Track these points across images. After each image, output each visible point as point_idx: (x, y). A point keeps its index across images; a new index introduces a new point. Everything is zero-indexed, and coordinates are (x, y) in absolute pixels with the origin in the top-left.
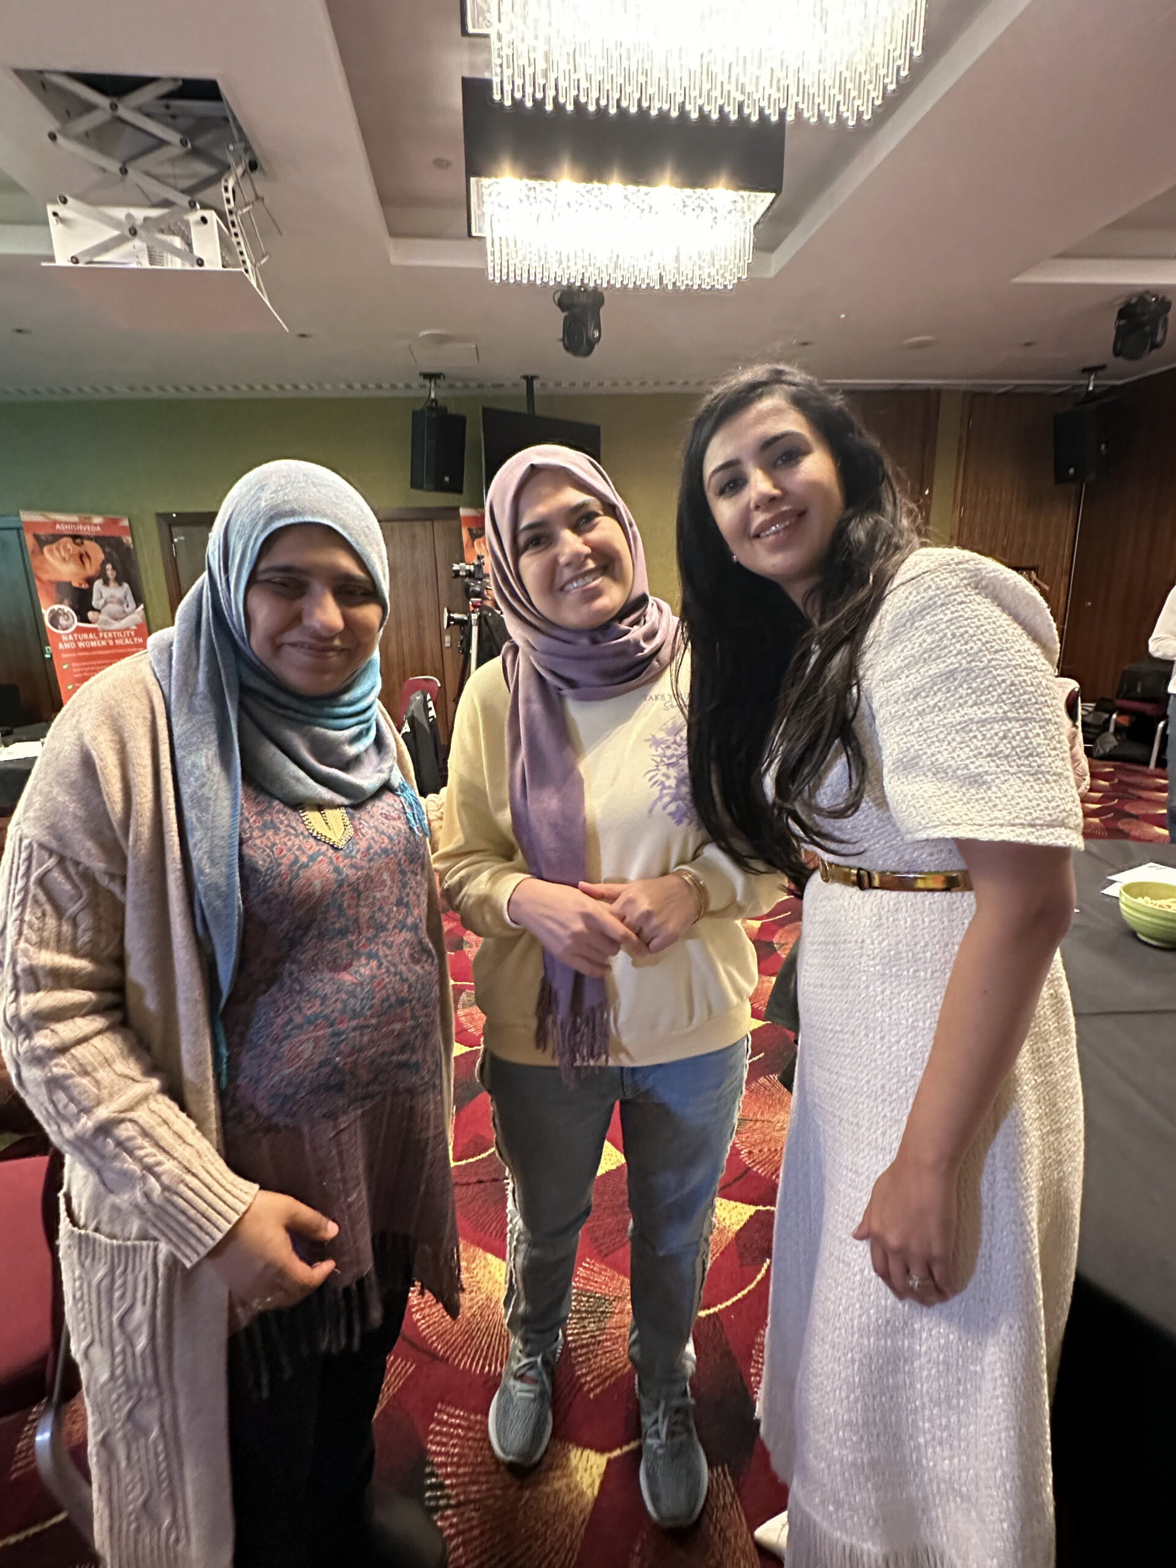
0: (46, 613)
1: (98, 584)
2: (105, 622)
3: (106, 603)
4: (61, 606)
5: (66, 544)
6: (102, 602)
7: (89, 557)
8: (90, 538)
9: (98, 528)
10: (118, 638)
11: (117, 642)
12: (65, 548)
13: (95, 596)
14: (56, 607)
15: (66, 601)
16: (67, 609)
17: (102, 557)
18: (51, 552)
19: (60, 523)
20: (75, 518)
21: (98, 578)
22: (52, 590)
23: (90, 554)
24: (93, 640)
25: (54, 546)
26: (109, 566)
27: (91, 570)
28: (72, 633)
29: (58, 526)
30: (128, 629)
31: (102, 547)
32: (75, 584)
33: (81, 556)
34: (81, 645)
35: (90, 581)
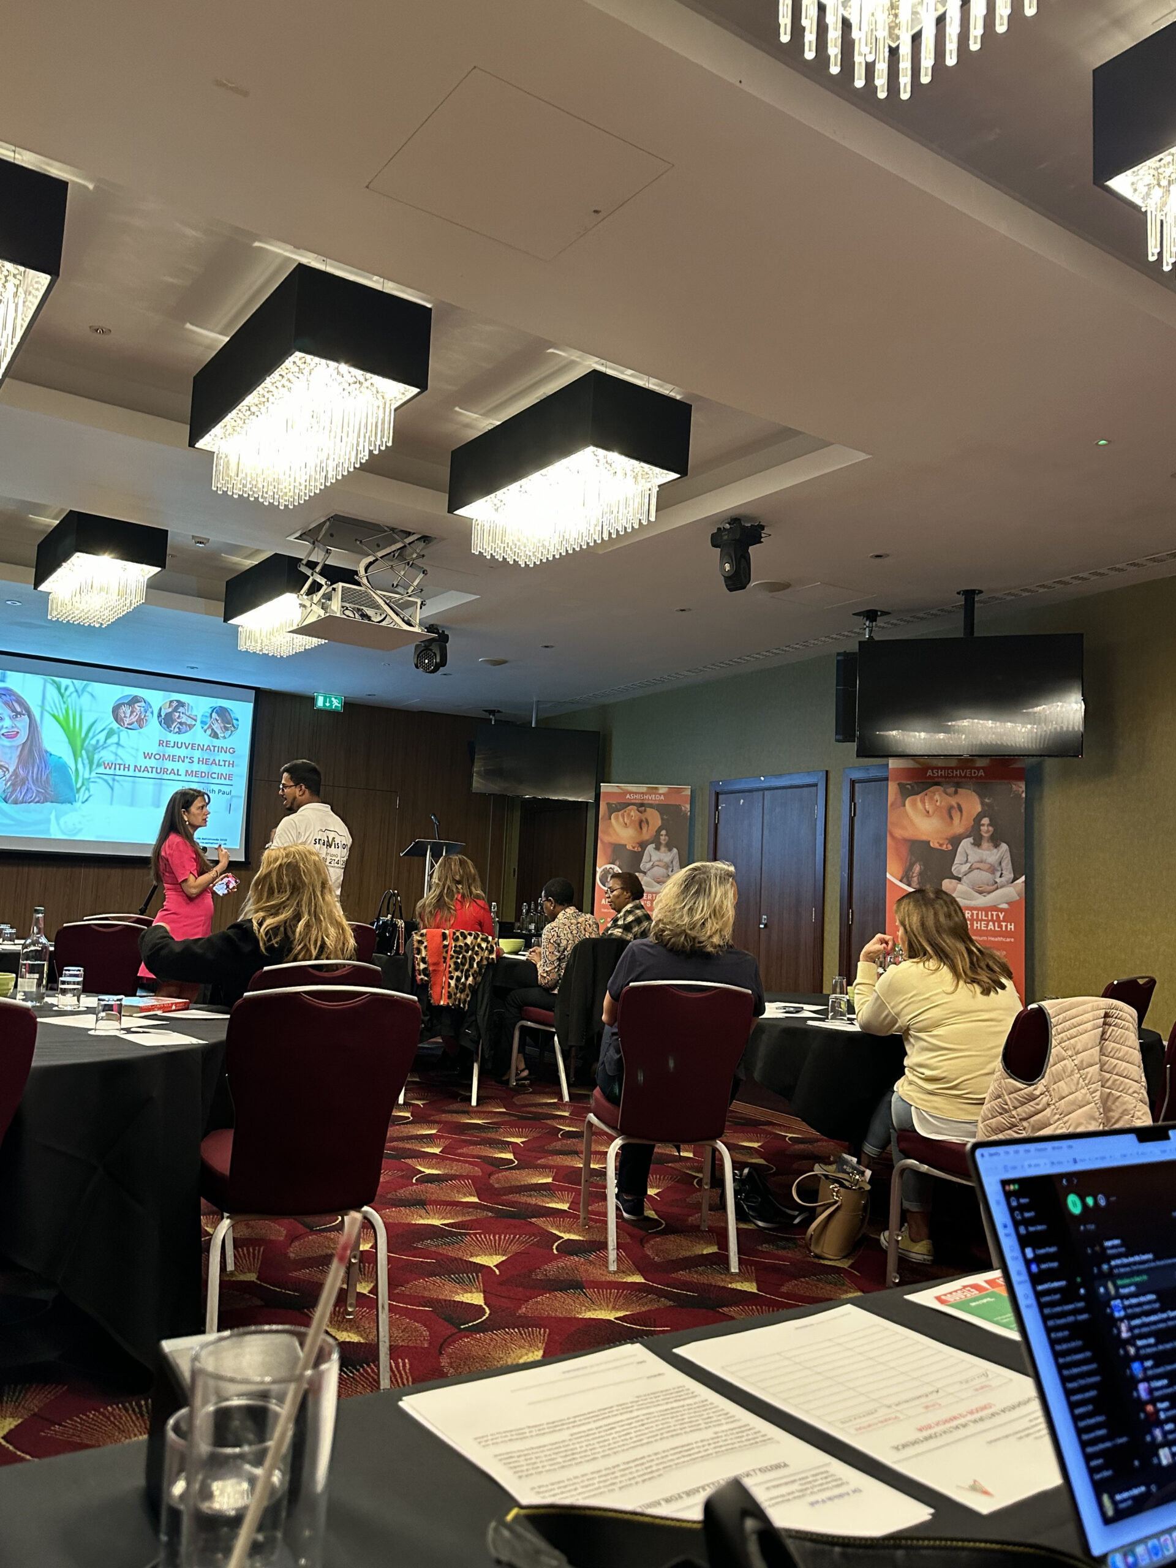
0: (599, 870)
1: (650, 848)
2: (648, 885)
3: (653, 866)
4: (612, 866)
5: (630, 810)
6: (649, 865)
7: (648, 823)
8: (651, 806)
9: (662, 797)
12: (629, 815)
13: (645, 858)
14: (608, 866)
15: (618, 863)
16: (616, 869)
17: (659, 823)
18: (617, 818)
19: (630, 793)
20: (643, 788)
21: (652, 843)
22: (609, 851)
23: (651, 822)
25: (620, 813)
26: (663, 832)
27: (647, 834)
29: (628, 796)
31: (661, 814)
32: (629, 847)
33: (641, 822)
35: (643, 845)
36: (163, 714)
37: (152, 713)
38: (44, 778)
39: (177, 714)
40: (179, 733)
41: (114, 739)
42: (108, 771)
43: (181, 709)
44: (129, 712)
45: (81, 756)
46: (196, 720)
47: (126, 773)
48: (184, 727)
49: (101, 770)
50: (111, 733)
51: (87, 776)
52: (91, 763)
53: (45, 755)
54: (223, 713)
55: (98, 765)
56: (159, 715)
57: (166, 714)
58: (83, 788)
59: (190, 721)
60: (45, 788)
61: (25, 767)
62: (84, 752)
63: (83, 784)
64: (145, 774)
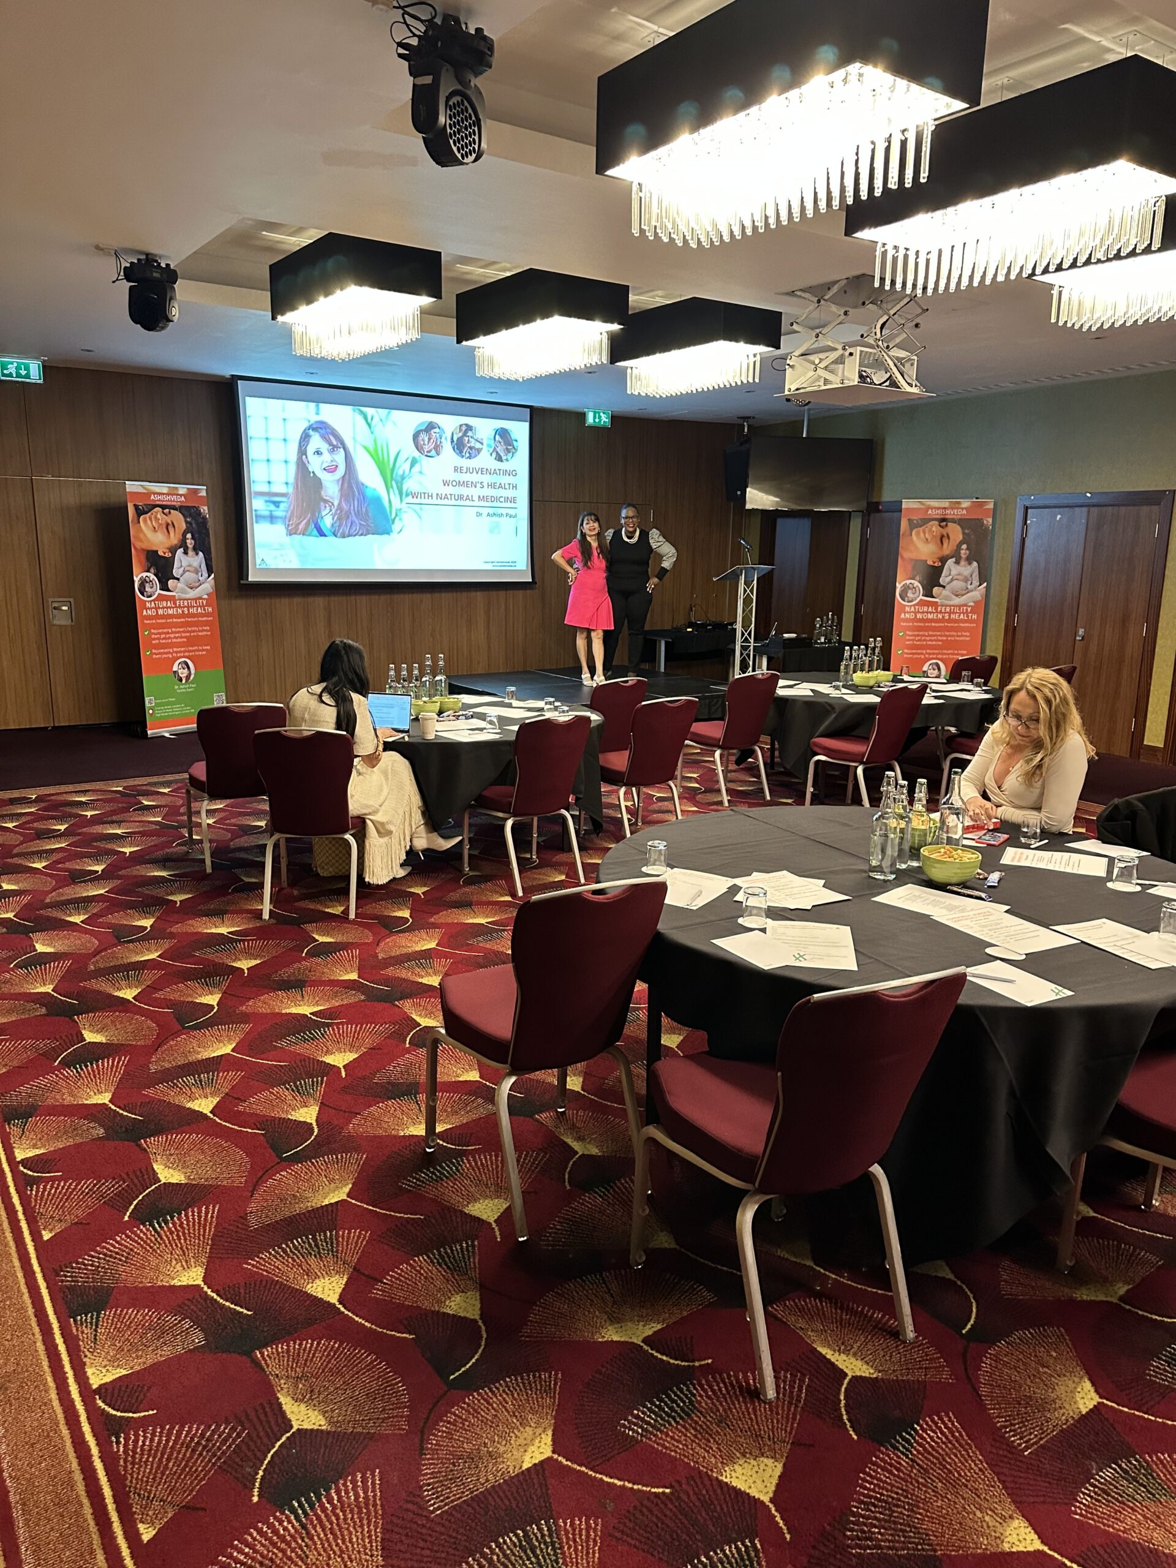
0: (899, 586)
2: (947, 598)
4: (912, 581)
6: (949, 579)
10: (954, 613)
11: (953, 616)
12: (931, 530)
13: (945, 573)
14: (908, 582)
15: (918, 577)
16: (916, 584)
17: (961, 537)
19: (932, 508)
20: (945, 503)
21: (952, 557)
22: (909, 566)
23: (952, 537)
24: (931, 613)
25: (921, 529)
26: (964, 546)
28: (914, 605)
30: (965, 605)
31: (963, 528)
32: (930, 563)
34: (919, 616)
35: (943, 560)
36: (455, 439)
37: (446, 438)
38: (364, 510)
39: (467, 439)
40: (470, 458)
41: (417, 468)
42: (415, 500)
43: (470, 433)
44: (426, 439)
45: (392, 487)
46: (482, 444)
47: (430, 501)
48: (474, 452)
49: (410, 499)
50: (414, 462)
51: (399, 507)
52: (401, 494)
53: (361, 487)
54: (503, 433)
55: (407, 495)
56: (452, 441)
57: (458, 439)
58: (397, 519)
59: (478, 446)
60: (366, 520)
61: (347, 501)
62: (394, 483)
63: (396, 515)
64: (446, 502)
